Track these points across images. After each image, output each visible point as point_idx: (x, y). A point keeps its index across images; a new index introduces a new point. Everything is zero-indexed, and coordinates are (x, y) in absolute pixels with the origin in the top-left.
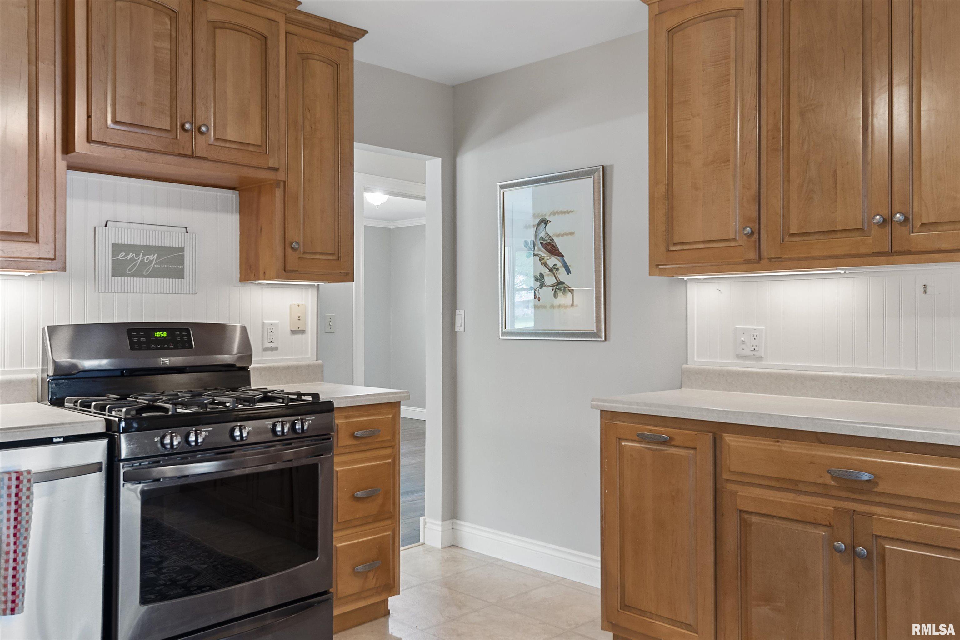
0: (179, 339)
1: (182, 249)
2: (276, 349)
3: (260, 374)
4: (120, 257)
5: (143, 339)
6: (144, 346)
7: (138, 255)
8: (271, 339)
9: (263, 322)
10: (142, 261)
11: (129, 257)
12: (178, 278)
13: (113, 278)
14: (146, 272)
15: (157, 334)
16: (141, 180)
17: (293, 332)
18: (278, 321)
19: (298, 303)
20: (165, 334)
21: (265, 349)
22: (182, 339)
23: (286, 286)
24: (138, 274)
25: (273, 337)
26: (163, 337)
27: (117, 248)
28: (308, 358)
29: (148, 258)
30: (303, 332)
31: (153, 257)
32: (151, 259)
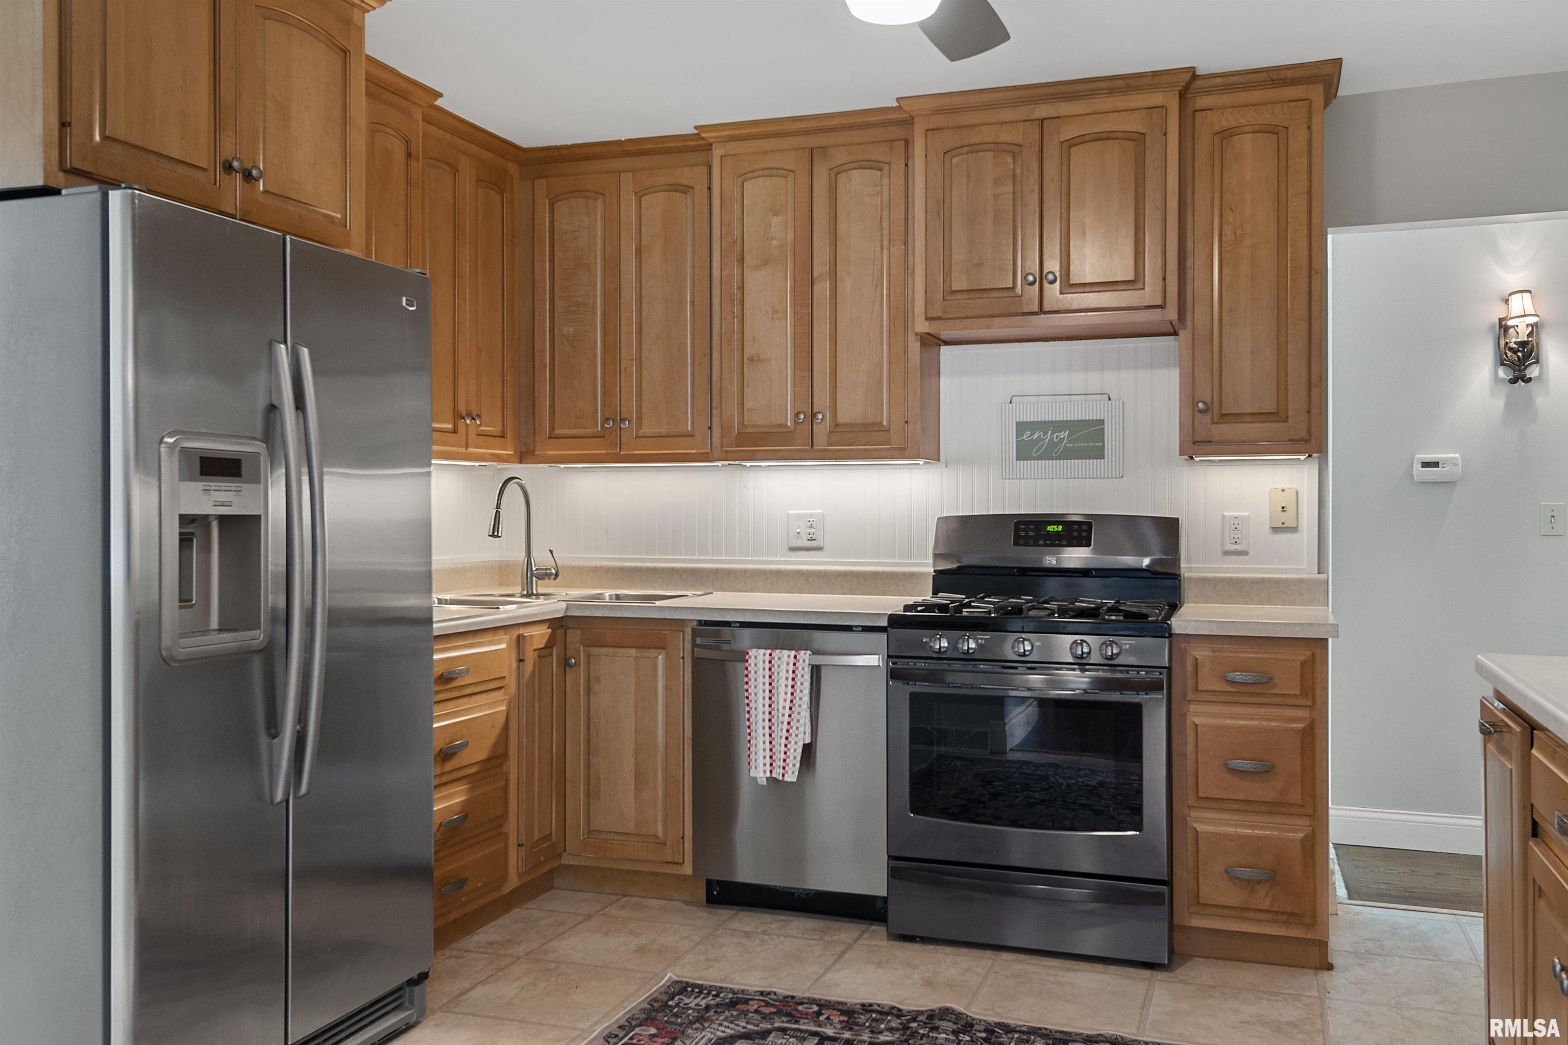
0: (1075, 534)
1: (1102, 422)
2: (1245, 553)
3: (1215, 587)
4: (1024, 437)
5: (1031, 534)
6: (1031, 542)
7: (1045, 433)
8: (1236, 538)
9: (1223, 515)
10: (1051, 439)
11: (1036, 436)
12: (1097, 459)
13: (1018, 462)
14: (1056, 453)
15: (1050, 528)
16: (1051, 343)
17: (1276, 530)
18: (1248, 514)
19: (1280, 486)
20: (1060, 528)
21: (1226, 553)
22: (1080, 534)
23: (1261, 463)
24: (1047, 455)
25: (1239, 536)
26: (1057, 531)
27: (1022, 427)
28: (1302, 569)
29: (1057, 436)
30: (1294, 530)
31: (1064, 434)
32: (1062, 437)
